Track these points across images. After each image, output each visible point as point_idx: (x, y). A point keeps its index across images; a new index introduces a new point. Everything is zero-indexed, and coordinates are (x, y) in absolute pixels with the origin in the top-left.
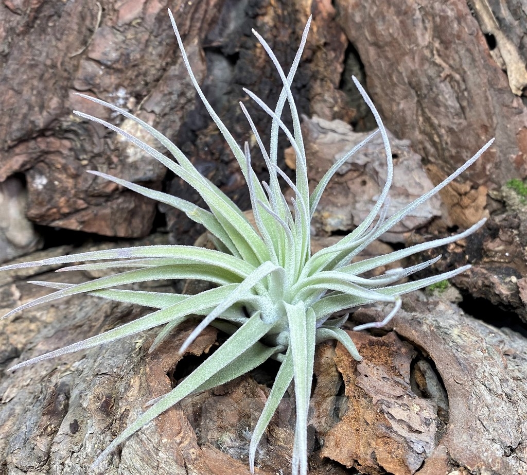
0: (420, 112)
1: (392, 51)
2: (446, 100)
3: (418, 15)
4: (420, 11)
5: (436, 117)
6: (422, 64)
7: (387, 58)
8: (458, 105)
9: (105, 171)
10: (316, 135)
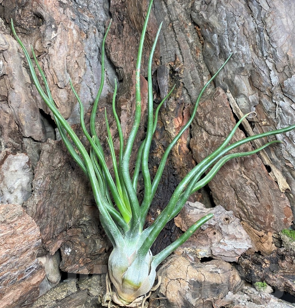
0: (236, 198)
1: (221, 171)
2: (250, 194)
5: (245, 201)
6: (236, 177)
7: (219, 174)
8: (255, 196)
9: (99, 242)
10: (188, 211)
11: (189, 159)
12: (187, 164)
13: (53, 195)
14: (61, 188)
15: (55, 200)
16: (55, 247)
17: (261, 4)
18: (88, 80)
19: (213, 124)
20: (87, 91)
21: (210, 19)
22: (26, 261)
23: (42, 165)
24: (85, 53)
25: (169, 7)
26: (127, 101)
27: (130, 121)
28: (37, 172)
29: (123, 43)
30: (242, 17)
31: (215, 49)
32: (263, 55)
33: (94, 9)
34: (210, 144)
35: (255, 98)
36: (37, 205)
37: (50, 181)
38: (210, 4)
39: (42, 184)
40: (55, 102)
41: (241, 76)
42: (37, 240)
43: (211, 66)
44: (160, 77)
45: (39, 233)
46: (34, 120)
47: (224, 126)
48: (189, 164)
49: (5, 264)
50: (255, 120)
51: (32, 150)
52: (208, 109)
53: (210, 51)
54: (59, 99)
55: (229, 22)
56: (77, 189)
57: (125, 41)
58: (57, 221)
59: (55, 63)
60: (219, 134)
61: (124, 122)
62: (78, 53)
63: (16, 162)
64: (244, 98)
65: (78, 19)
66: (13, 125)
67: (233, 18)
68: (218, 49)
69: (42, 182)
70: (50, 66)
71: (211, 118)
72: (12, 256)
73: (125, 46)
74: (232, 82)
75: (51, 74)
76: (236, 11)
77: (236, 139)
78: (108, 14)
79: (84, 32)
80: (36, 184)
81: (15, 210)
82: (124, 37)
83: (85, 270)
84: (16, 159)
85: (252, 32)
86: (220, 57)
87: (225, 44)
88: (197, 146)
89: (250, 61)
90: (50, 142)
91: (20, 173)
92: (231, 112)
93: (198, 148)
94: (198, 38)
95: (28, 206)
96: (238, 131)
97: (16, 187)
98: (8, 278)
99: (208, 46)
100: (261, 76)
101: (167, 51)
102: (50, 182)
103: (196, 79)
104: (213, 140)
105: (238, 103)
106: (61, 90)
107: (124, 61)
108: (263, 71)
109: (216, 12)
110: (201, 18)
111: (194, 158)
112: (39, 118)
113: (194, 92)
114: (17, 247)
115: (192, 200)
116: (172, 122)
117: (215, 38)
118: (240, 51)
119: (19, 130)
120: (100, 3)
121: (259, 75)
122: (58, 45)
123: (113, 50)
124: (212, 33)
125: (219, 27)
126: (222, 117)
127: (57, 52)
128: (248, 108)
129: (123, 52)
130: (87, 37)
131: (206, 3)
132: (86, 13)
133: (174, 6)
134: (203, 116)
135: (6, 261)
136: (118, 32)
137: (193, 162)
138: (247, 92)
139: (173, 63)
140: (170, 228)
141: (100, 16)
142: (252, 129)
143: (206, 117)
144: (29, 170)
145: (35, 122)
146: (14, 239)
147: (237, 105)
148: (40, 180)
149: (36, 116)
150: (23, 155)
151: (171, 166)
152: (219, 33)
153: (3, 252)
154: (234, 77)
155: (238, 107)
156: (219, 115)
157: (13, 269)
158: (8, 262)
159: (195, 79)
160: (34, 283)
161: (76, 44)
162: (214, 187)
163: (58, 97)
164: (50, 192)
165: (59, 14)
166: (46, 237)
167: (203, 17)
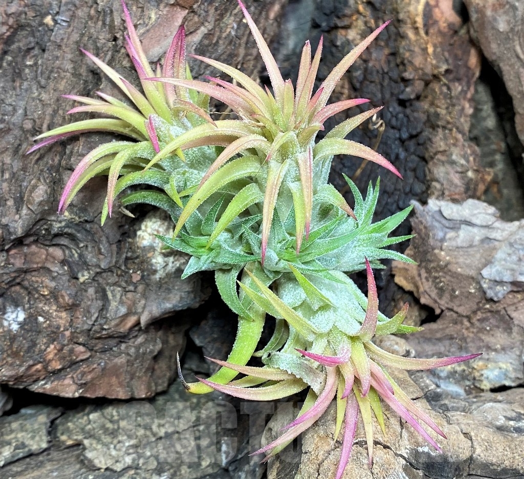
9: (118, 296)
11: (459, 53)
12: (451, 67)
48: (457, 67)
83: (67, 382)
137: (473, 60)
151: (395, 74)
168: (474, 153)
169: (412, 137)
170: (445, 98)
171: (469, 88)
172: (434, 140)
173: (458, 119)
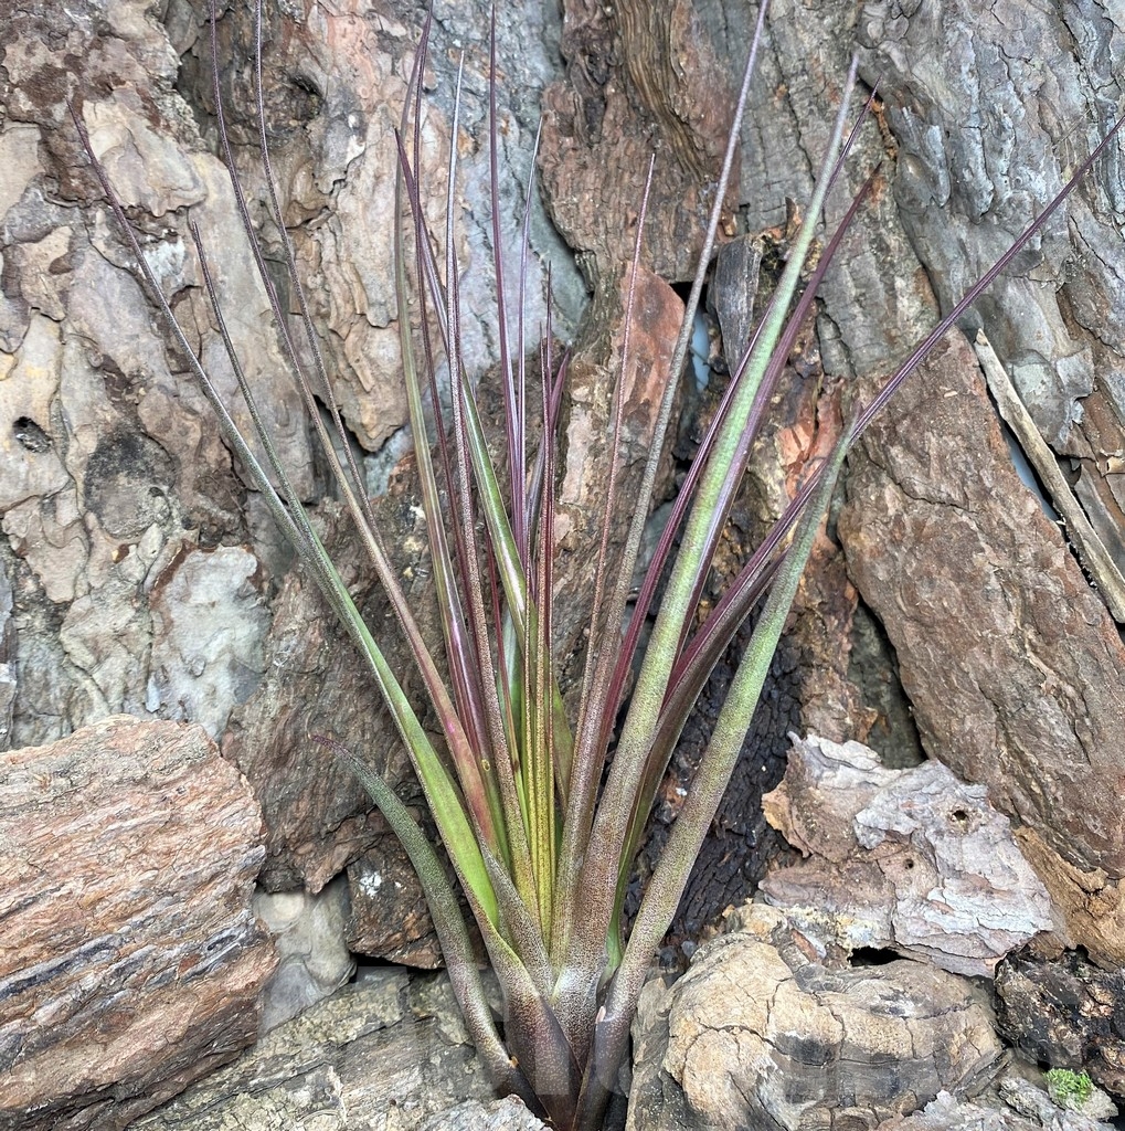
0: (1002, 739)
1: (948, 635)
2: (1052, 728)
3: (994, 583)
4: (998, 577)
5: (1033, 752)
6: (1004, 663)
7: (938, 644)
8: (1074, 738)
10: (817, 772)
11: (835, 582)
12: (826, 600)
13: (330, 688)
14: (355, 666)
15: (333, 705)
16: (327, 867)
17: (1111, 13)
18: (476, 295)
19: (922, 459)
20: (472, 333)
21: (917, 70)
22: (210, 915)
23: (298, 585)
24: (466, 206)
25: (777, 26)
26: (596, 373)
27: (603, 441)
28: (281, 609)
29: (599, 163)
30: (1037, 62)
31: (935, 182)
32: (1114, 208)
33: (508, 47)
34: (909, 530)
35: (1081, 369)
36: (274, 720)
37: (320, 640)
38: (920, 16)
39: (293, 651)
40: (359, 373)
41: (1030, 283)
42: (252, 847)
43: (924, 243)
44: (725, 283)
45: (259, 823)
46: (283, 433)
47: (962, 467)
48: (832, 597)
49: (137, 918)
50: (1081, 449)
51: (277, 532)
52: (903, 401)
53: (916, 187)
54: (372, 361)
55: (987, 82)
56: (407, 673)
57: (608, 155)
58: (337, 781)
59: (358, 244)
60: (944, 495)
61: (579, 445)
62: (441, 208)
63: (213, 576)
64: (1039, 368)
65: (447, 88)
66: (213, 453)
67: (1001, 66)
68: (943, 181)
69: (294, 642)
70: (343, 254)
71: (914, 436)
72: (163, 893)
73: (608, 176)
74: (996, 303)
75: (346, 281)
76: (1014, 40)
77: (1005, 517)
78: (557, 61)
79: (467, 130)
80: (275, 648)
81: (182, 743)
82: (603, 143)
83: (424, 952)
84: (215, 566)
85: (1076, 117)
86: (955, 211)
87: (972, 165)
88: (862, 535)
89: (1062, 228)
90: (328, 509)
91: (227, 610)
92: (992, 417)
93: (865, 541)
94: (880, 137)
95: (244, 723)
96: (1017, 490)
97: (212, 658)
98: (148, 965)
99: (911, 169)
100: (1103, 284)
101: (768, 185)
102: (323, 644)
103: (868, 285)
104: (921, 518)
105: (1018, 382)
106: (379, 335)
107: (602, 228)
108: (1113, 269)
109: (938, 44)
110: (885, 67)
111: (853, 577)
112: (301, 427)
113: (860, 334)
114: (180, 867)
115: (833, 734)
116: (771, 444)
117: (935, 142)
118: (1025, 193)
119: (232, 469)
120: (530, 25)
121: (1097, 284)
122: (370, 182)
123: (562, 190)
124: (925, 121)
125: (948, 100)
126: (955, 436)
127: (366, 207)
128: (1053, 404)
129: (598, 194)
130: (476, 149)
131: (902, 13)
132: (477, 64)
133: (792, 24)
134: (886, 428)
135: (143, 909)
136: (584, 126)
137: (850, 591)
138: (1051, 344)
139: (777, 233)
140: (744, 828)
141: (527, 72)
142: (1072, 485)
143: (896, 432)
144: (258, 602)
145: (289, 440)
146: (174, 838)
147: (1012, 392)
148: (289, 636)
149: (293, 421)
150: (240, 554)
152: (950, 123)
153: (132, 879)
154: (1004, 288)
155: (1016, 400)
156: (943, 427)
157: (163, 939)
158: (149, 912)
159: (865, 286)
160: (236, 987)
161: (431, 175)
162: (922, 692)
163: (366, 356)
164: (320, 676)
165: (374, 76)
166: (296, 829)
167: (893, 64)
168: (853, 694)
169: (784, 674)
170: (820, 632)
171: (846, 621)
172: (808, 682)
173: (836, 657)
